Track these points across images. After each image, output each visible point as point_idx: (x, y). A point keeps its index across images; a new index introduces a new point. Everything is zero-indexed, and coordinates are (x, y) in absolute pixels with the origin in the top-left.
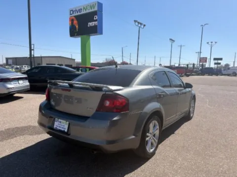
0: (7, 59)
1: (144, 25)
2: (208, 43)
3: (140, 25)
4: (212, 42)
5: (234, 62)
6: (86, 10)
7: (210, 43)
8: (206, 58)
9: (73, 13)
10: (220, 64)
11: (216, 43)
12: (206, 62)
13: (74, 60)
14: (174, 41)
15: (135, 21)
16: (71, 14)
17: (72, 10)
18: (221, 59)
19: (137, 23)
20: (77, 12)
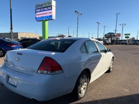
2: (120, 25)
3: (78, 14)
4: (123, 24)
5: (137, 36)
6: (45, 5)
8: (120, 34)
10: (128, 37)
11: (125, 24)
14: (100, 24)
18: (129, 34)
19: (76, 13)
20: (40, 6)
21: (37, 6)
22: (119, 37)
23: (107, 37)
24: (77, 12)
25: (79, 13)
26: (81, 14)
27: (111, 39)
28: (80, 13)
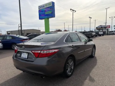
0: (7, 32)
1: (75, 11)
2: (110, 18)
3: (73, 11)
4: (112, 17)
7: (111, 18)
8: (110, 26)
12: (110, 28)
13: (40, 30)
14: (91, 18)
15: (71, 9)
23: (98, 29)
27: (102, 30)
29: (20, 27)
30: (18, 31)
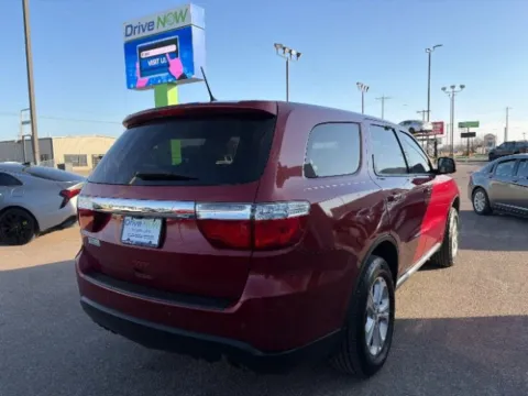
2: (444, 89)
3: (288, 55)
4: (453, 87)
5: (506, 130)
6: (164, 25)
7: (449, 89)
8: (442, 123)
9: (133, 32)
10: (473, 135)
11: (462, 87)
12: (442, 131)
15: (277, 46)
16: (127, 36)
17: (131, 26)
18: (476, 124)
19: (281, 51)
20: (144, 31)
21: (129, 29)
22: (438, 136)
24: (284, 49)
25: (290, 51)
26: (298, 55)
28: (294, 52)
29: (27, 123)
30: (19, 142)
